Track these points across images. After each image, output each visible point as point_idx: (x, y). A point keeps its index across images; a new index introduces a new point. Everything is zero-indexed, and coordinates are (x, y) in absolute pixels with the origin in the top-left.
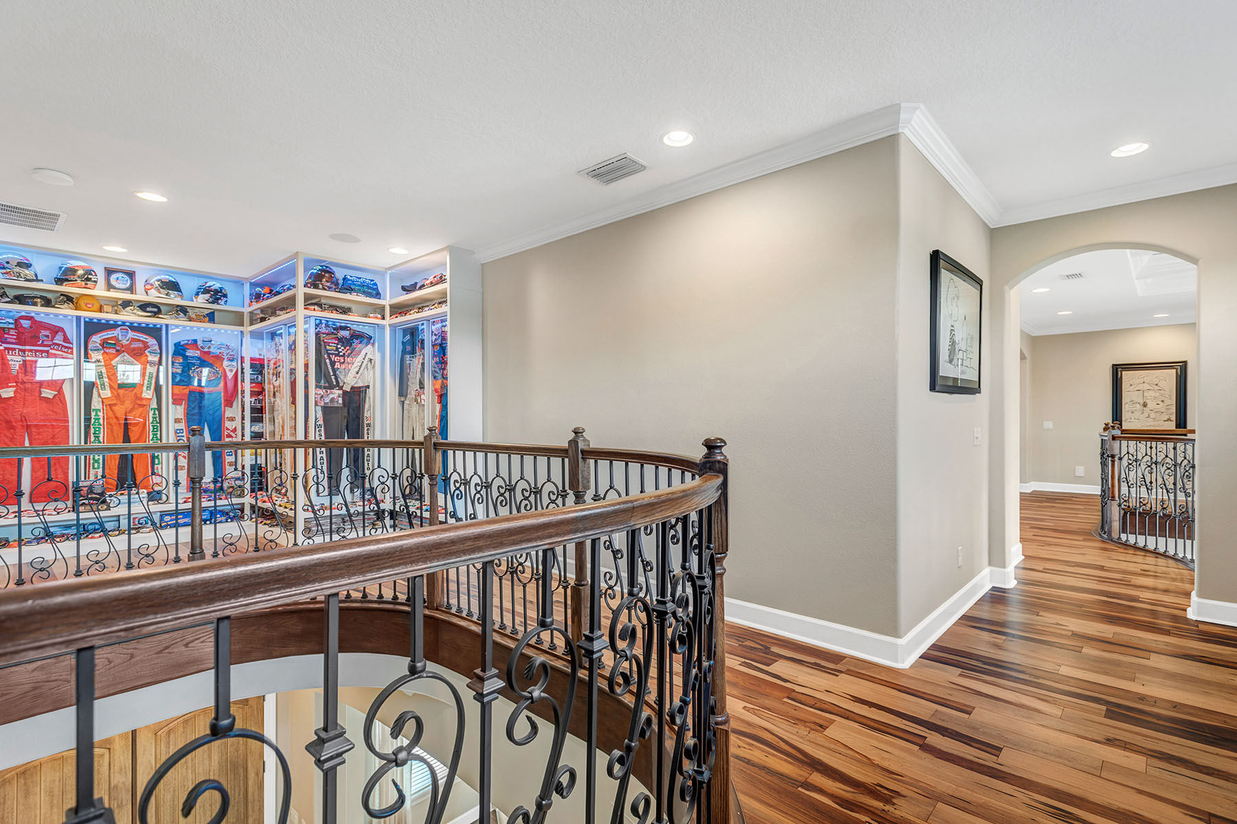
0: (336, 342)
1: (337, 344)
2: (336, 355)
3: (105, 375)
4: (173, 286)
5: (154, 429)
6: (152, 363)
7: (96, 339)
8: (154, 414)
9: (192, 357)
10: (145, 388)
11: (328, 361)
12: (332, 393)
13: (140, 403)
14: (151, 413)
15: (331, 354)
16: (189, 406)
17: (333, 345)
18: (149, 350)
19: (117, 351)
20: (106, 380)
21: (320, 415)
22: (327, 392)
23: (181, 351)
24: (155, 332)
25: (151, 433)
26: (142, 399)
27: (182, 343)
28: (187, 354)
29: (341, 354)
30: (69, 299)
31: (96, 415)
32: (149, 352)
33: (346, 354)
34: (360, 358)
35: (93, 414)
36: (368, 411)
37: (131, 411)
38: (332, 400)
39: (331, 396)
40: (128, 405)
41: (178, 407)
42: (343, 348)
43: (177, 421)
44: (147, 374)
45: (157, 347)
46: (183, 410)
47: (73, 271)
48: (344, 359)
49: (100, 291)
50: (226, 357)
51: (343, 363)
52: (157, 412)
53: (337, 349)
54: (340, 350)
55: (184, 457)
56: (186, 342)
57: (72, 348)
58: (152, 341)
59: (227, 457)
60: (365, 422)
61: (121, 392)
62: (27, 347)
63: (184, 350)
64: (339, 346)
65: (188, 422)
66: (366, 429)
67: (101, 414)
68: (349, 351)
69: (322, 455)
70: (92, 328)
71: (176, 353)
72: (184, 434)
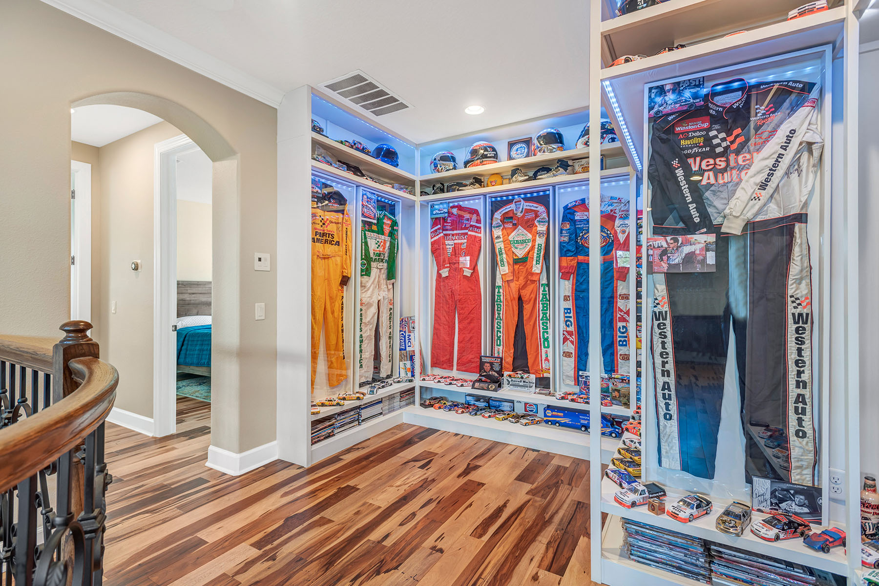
0: (706, 125)
1: (709, 129)
2: (704, 155)
3: (503, 251)
4: (556, 139)
5: (543, 307)
6: (540, 234)
7: (498, 215)
8: (544, 288)
9: (580, 221)
10: (534, 262)
11: (680, 173)
12: (689, 243)
13: (531, 279)
14: (542, 289)
15: (689, 156)
16: (577, 280)
17: (698, 134)
18: (538, 219)
19: (514, 225)
20: (504, 256)
21: (662, 289)
22: (676, 241)
23: (569, 216)
24: (543, 199)
25: (541, 312)
26: (532, 274)
27: (570, 205)
28: (576, 218)
29: (719, 150)
30: (477, 180)
31: (499, 291)
32: (539, 221)
33: (735, 146)
34: (773, 147)
35: (497, 290)
36: (799, 281)
37: (524, 286)
38: (689, 258)
39: (687, 249)
40: (522, 281)
41: (566, 282)
42: (723, 135)
43: (566, 298)
44: (536, 247)
45: (545, 215)
46: (571, 286)
47: (474, 152)
48: (728, 161)
50: (617, 215)
51: (725, 170)
52: (547, 289)
53: (708, 140)
54: (715, 141)
55: (572, 342)
56: (574, 203)
57: (480, 228)
58: (541, 209)
59: (619, 348)
60: (791, 309)
61: (516, 267)
62: (455, 232)
63: (573, 214)
64: (713, 133)
65: (576, 300)
66: (791, 327)
67: (501, 291)
68: (739, 140)
69: (666, 379)
70: (497, 203)
71: (565, 219)
72: (571, 315)
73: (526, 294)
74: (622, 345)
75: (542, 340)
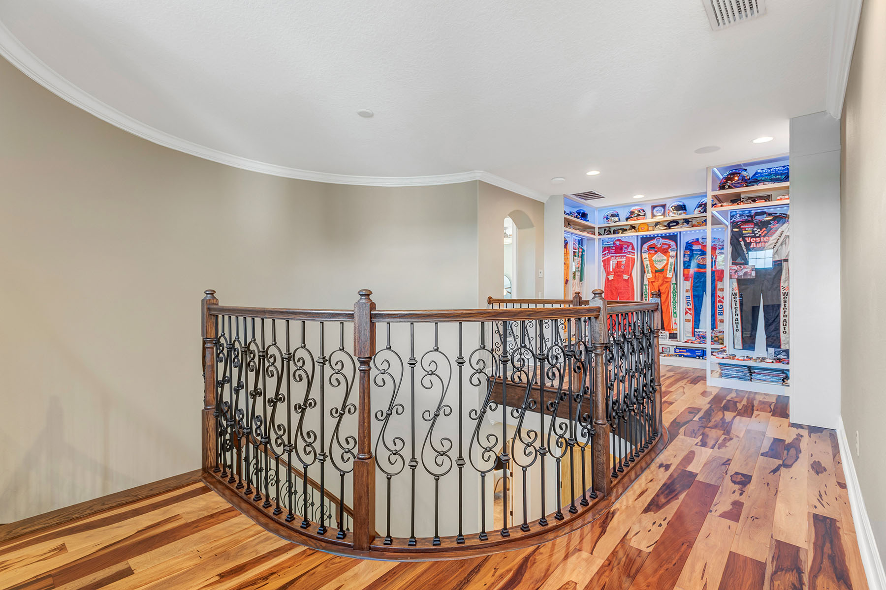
0: (752, 226)
1: (753, 228)
2: (752, 237)
3: (649, 266)
4: (682, 208)
5: (674, 295)
6: (672, 257)
7: (645, 246)
8: (674, 287)
9: (695, 250)
10: (668, 272)
11: (742, 243)
12: (745, 268)
13: (666, 281)
14: (672, 286)
15: (746, 237)
16: (694, 281)
17: (749, 229)
18: (670, 249)
19: (655, 251)
20: (650, 268)
21: (735, 285)
22: (741, 267)
23: (689, 247)
24: (673, 238)
25: (672, 298)
26: (667, 278)
27: (690, 242)
28: (693, 248)
29: (757, 235)
30: (633, 227)
31: (646, 288)
32: (671, 250)
33: (763, 234)
34: (776, 236)
35: (644, 287)
36: (785, 281)
37: (662, 285)
38: (746, 273)
39: (745, 270)
40: (660, 282)
41: (687, 282)
42: (759, 230)
43: (687, 291)
44: (669, 263)
45: (675, 247)
46: (690, 284)
47: (632, 213)
48: (760, 239)
49: (649, 220)
50: (717, 247)
51: (759, 243)
52: (675, 286)
53: (753, 232)
54: (756, 232)
55: (691, 314)
56: (692, 241)
57: (634, 253)
58: (672, 243)
59: (718, 316)
60: (782, 291)
61: (657, 274)
62: (618, 255)
63: (691, 246)
64: (755, 229)
65: (693, 291)
66: (782, 297)
67: (647, 287)
68: (765, 233)
69: (737, 317)
70: (644, 240)
71: (686, 248)
72: (690, 299)
73: (663, 289)
74: (720, 315)
75: (673, 313)
